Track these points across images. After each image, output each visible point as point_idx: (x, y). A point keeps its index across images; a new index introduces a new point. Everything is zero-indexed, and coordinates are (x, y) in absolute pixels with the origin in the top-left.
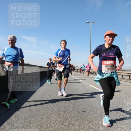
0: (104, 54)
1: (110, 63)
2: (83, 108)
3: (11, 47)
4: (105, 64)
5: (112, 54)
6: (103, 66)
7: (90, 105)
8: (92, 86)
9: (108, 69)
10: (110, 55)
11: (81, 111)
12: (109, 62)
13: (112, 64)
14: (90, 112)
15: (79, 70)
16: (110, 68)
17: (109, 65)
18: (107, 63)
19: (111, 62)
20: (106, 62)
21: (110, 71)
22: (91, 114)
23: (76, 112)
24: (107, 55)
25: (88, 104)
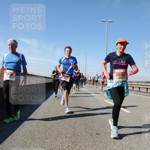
0: (115, 62)
1: (121, 72)
2: (97, 130)
3: (11, 53)
4: (116, 72)
5: (123, 62)
6: (114, 75)
7: (105, 125)
8: (108, 102)
9: (119, 78)
10: (122, 63)
11: (94, 133)
12: (120, 70)
13: (123, 72)
14: (106, 135)
15: (92, 82)
16: (121, 76)
17: (120, 74)
18: (119, 72)
19: (122, 70)
20: (117, 71)
21: (121, 80)
22: (107, 137)
23: (88, 135)
24: (119, 63)
25: (103, 124)
